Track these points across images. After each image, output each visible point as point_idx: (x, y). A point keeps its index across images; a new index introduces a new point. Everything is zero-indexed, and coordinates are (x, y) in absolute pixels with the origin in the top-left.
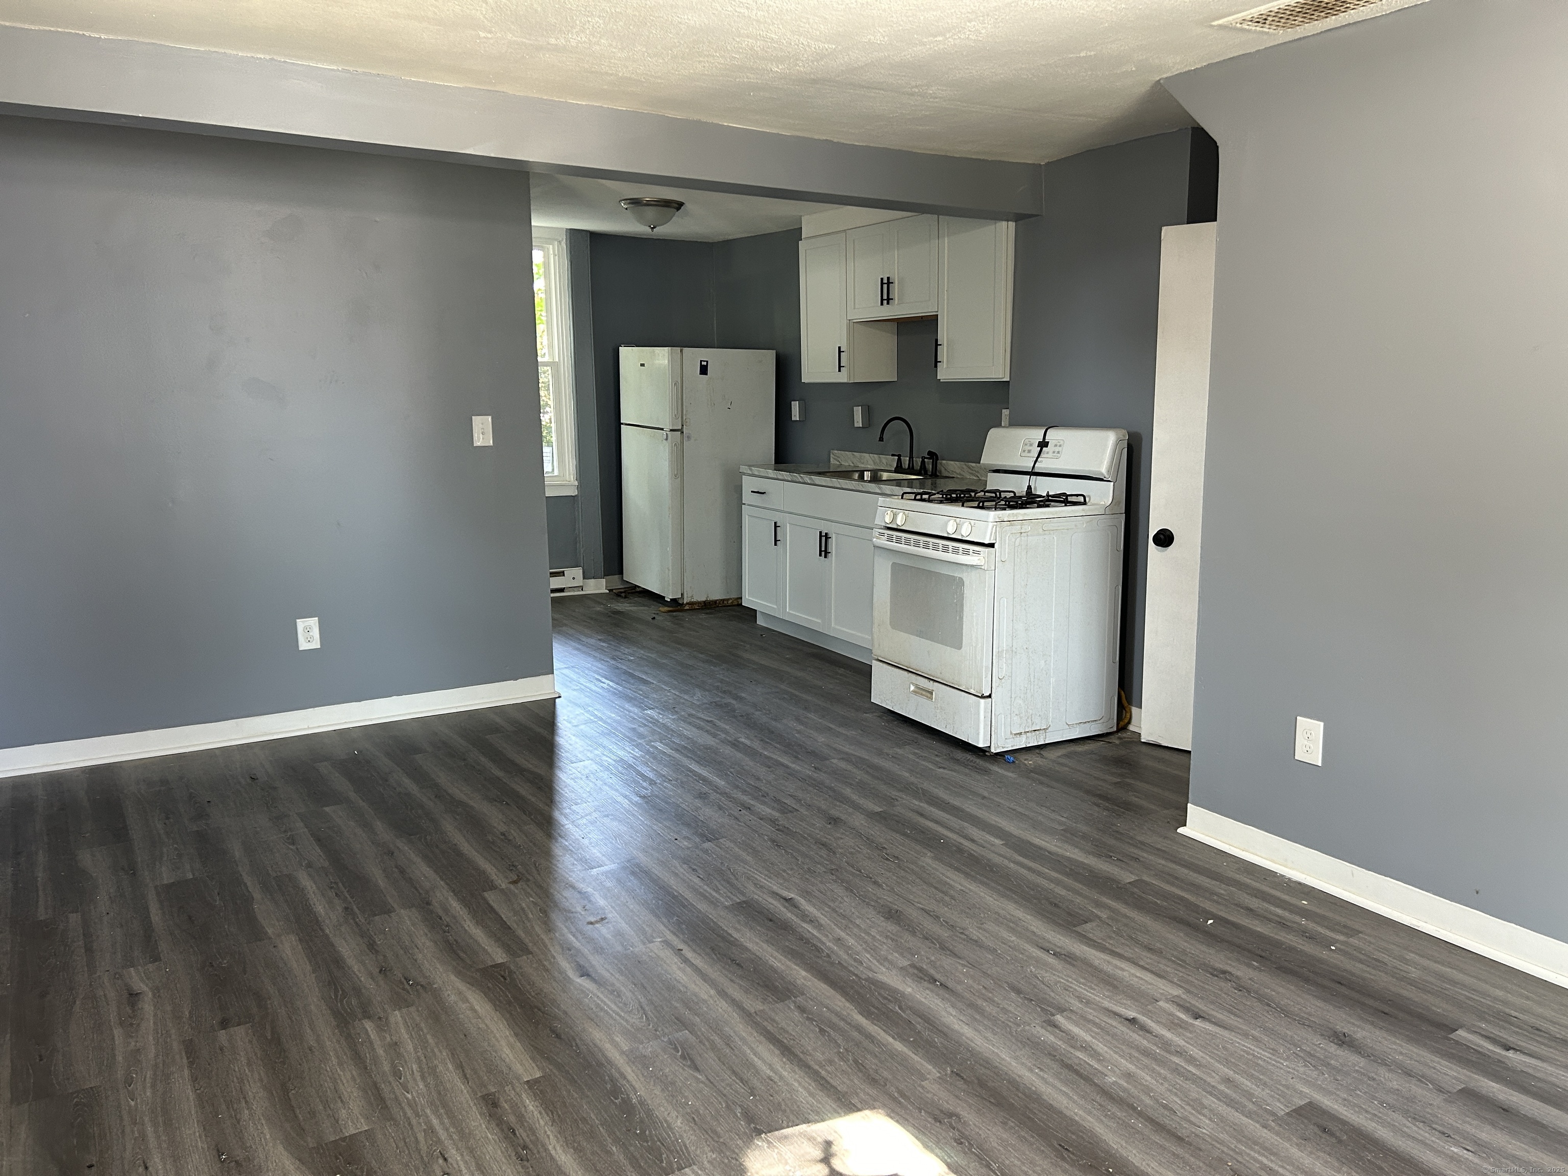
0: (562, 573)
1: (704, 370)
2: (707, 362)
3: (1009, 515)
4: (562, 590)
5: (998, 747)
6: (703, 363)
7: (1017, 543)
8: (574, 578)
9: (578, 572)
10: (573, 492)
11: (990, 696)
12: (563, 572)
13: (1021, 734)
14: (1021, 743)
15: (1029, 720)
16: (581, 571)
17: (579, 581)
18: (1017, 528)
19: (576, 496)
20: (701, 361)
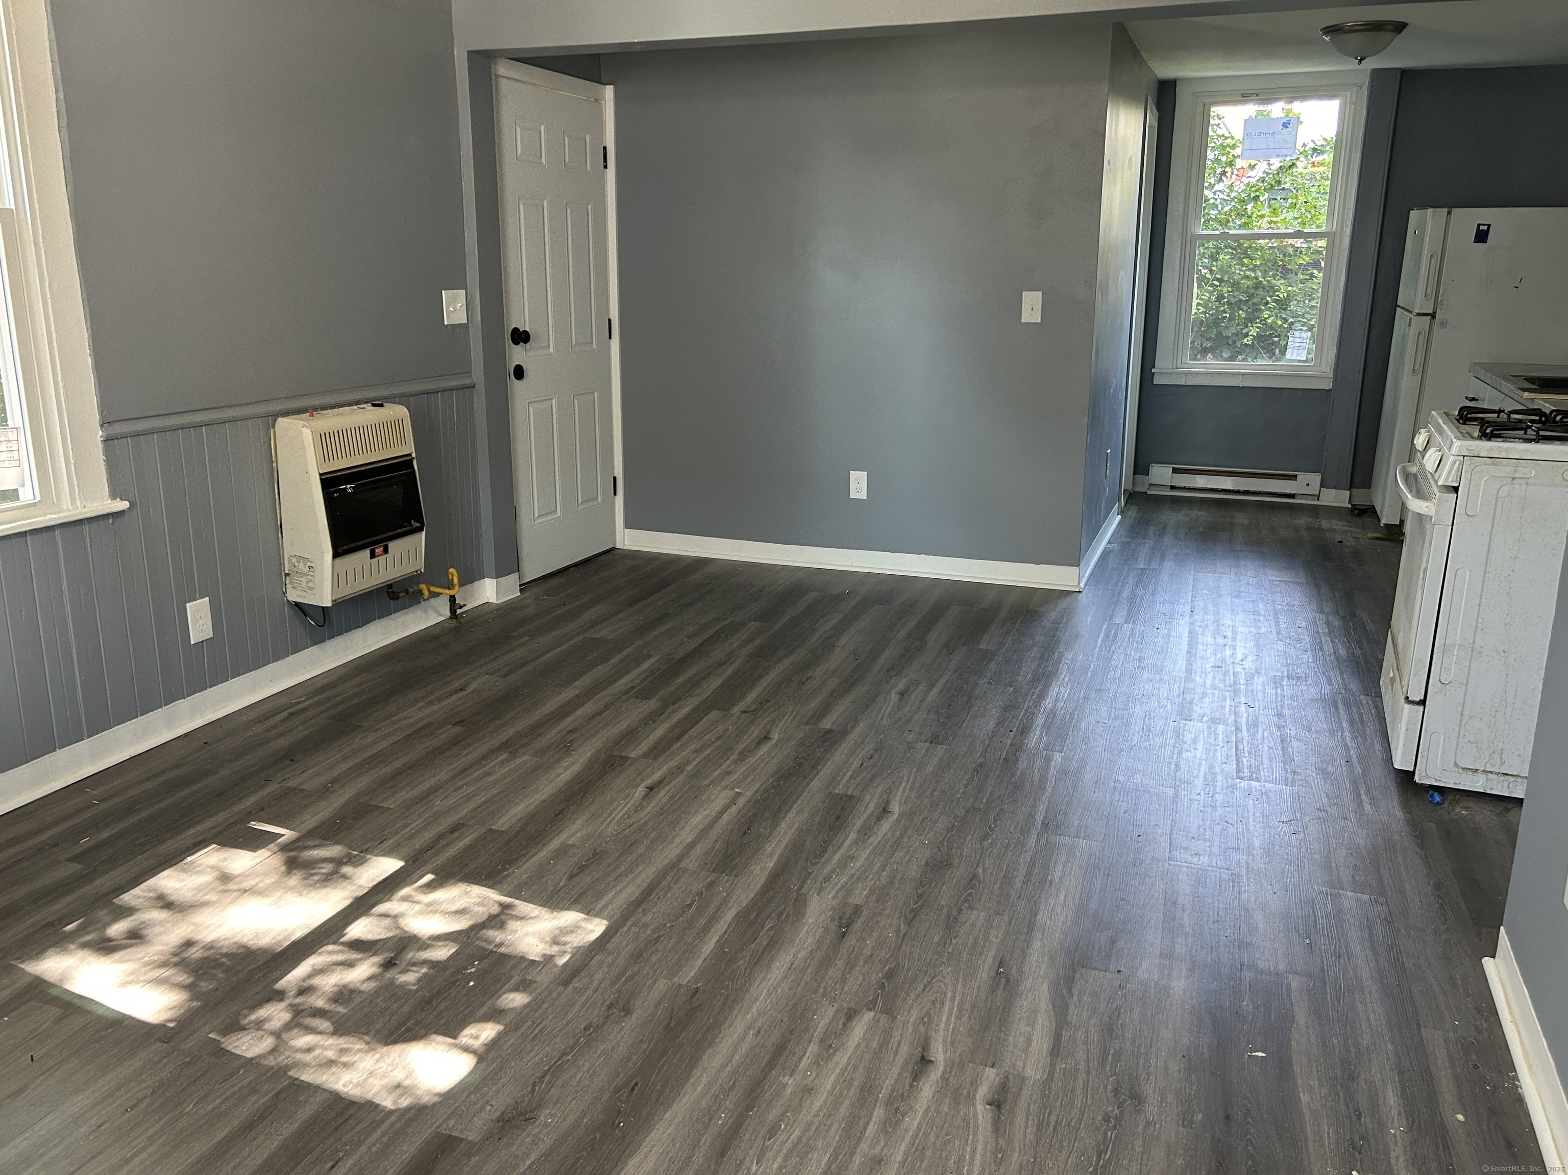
0: (1294, 477)
1: (1482, 236)
2: (1489, 226)
3: (1491, 449)
4: (1292, 496)
5: (1427, 776)
6: (1482, 228)
7: (1502, 493)
8: (1308, 485)
9: (1315, 479)
10: (1327, 385)
11: (1423, 702)
12: (1296, 476)
13: (1476, 771)
14: (1477, 784)
15: (1497, 757)
16: (1320, 478)
17: (1315, 488)
18: (1506, 469)
19: (1330, 390)
20: (1479, 225)
